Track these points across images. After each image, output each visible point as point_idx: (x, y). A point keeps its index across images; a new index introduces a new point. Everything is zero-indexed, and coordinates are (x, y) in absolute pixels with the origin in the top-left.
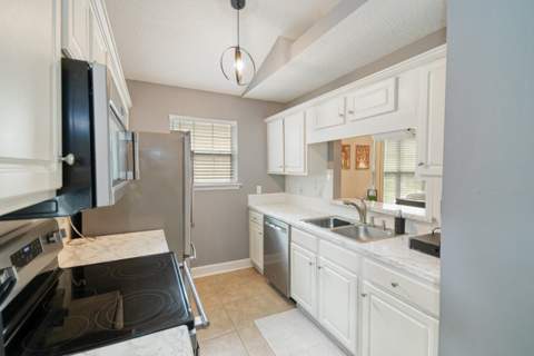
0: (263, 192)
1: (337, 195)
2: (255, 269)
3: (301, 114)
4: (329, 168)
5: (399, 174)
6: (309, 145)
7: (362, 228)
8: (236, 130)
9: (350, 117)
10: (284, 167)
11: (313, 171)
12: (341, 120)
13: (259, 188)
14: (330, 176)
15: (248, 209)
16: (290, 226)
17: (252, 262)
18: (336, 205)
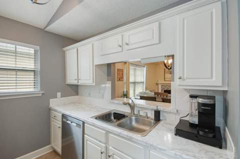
0: (62, 96)
1: (113, 96)
2: (55, 152)
3: (91, 45)
4: (108, 80)
5: (134, 83)
6: (96, 66)
7: (134, 118)
8: (39, 52)
9: (126, 47)
10: (78, 79)
11: (98, 82)
12: (120, 49)
13: (59, 94)
14: (108, 85)
15: (50, 110)
16: (84, 123)
17: (52, 147)
18: (113, 103)
